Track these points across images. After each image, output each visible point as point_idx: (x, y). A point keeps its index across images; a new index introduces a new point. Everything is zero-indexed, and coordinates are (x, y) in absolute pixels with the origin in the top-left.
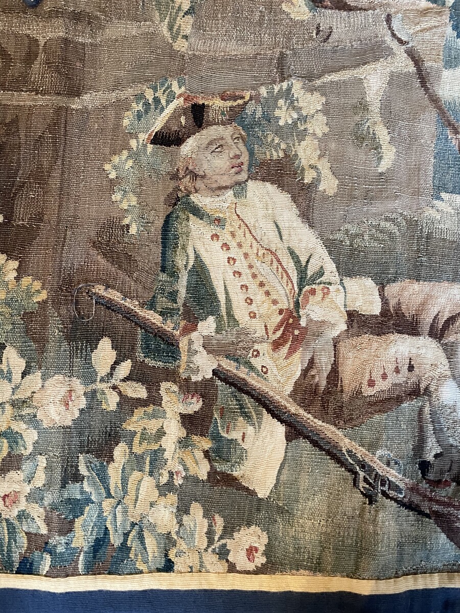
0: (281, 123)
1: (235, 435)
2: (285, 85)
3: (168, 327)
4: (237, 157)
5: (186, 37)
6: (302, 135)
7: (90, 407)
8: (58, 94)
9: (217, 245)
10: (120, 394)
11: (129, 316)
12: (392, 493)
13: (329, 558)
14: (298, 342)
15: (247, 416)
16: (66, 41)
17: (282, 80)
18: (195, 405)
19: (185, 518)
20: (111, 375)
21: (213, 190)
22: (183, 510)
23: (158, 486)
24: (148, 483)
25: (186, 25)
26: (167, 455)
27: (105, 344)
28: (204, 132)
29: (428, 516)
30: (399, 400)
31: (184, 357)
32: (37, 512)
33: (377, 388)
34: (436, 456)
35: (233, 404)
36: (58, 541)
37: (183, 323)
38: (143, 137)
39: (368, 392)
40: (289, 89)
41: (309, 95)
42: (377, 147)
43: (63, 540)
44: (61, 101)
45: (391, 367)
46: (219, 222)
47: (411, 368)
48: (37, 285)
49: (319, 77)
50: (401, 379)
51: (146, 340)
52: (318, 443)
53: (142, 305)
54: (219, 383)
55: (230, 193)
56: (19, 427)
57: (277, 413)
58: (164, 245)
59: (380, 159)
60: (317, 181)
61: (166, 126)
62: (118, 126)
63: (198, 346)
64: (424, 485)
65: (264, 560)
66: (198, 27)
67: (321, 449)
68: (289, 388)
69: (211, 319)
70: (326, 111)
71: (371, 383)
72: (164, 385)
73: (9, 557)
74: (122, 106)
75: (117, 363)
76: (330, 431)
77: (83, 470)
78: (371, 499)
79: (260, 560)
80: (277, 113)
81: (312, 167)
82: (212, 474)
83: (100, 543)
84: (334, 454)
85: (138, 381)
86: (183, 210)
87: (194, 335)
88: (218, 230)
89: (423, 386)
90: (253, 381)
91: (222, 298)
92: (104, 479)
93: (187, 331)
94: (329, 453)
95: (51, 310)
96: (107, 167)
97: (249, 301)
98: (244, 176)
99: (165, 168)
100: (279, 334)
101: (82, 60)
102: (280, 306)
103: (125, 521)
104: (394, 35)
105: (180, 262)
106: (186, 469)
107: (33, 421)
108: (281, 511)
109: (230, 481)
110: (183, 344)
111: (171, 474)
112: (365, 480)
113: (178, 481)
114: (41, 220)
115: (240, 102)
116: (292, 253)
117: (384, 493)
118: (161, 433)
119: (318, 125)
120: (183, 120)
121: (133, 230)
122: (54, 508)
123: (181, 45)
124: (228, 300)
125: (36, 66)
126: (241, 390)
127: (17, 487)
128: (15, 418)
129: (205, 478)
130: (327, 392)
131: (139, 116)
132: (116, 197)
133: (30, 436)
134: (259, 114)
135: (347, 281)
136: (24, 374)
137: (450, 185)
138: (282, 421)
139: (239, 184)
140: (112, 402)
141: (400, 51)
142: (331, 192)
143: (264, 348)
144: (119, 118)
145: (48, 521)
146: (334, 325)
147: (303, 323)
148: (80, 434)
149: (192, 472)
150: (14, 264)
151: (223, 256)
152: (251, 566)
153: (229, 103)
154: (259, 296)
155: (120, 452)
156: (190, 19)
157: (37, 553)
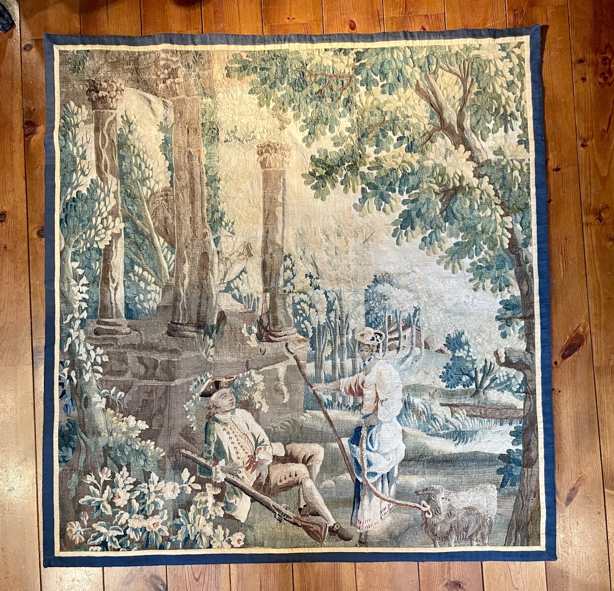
0: (248, 386)
1: (233, 501)
2: (248, 372)
3: (208, 463)
4: (232, 400)
5: (212, 356)
6: (256, 390)
7: (181, 493)
8: (167, 381)
9: (225, 432)
10: (192, 488)
11: (194, 460)
12: (287, 519)
13: (266, 542)
14: (255, 467)
15: (237, 494)
16: (168, 361)
17: (248, 370)
18: (218, 491)
19: (216, 530)
20: (188, 481)
21: (223, 412)
22: (215, 527)
23: (206, 520)
24: (203, 519)
25: (212, 351)
26: (209, 509)
27: (186, 470)
28: (219, 391)
29: (301, 527)
30: (291, 487)
31: (214, 474)
32: (165, 529)
33: (283, 483)
34: (304, 506)
35: (232, 490)
36: (173, 538)
37: (213, 462)
38: (197, 394)
39: (279, 484)
40: (250, 374)
41: (257, 375)
42: (283, 394)
43: (174, 537)
44: (167, 383)
45: (287, 476)
46: (226, 424)
47: (296, 475)
48: (162, 450)
49: (261, 368)
50: (291, 479)
51: (200, 469)
52: (262, 503)
53: (198, 456)
54: (227, 483)
55: (230, 413)
56: (158, 500)
57: (248, 493)
58: (206, 434)
59: (284, 398)
60: (261, 407)
61: (205, 390)
62: (188, 391)
63: (219, 470)
64: (300, 516)
65: (243, 543)
66: (216, 352)
67: (264, 505)
68: (252, 484)
69: (223, 460)
70: (264, 381)
71: (281, 481)
72: (207, 484)
73: (156, 544)
74: (189, 383)
75: (190, 477)
76: (267, 499)
77: (180, 514)
78: (280, 521)
79: (242, 543)
80: (246, 383)
81: (259, 402)
82: (225, 515)
83: (187, 539)
84: (268, 507)
85: (198, 483)
86: (213, 420)
87: (217, 466)
88: (225, 427)
89: (300, 481)
90: (239, 482)
91: (227, 452)
92: (187, 517)
93: (214, 465)
94: (266, 506)
95: (167, 459)
96: (185, 406)
97: (237, 453)
98: (234, 407)
99: (205, 405)
100: (248, 464)
101: (174, 367)
102: (248, 454)
103: (195, 531)
104: (289, 351)
105: (212, 439)
106: (216, 514)
107: (162, 498)
108: (249, 526)
109: (231, 517)
110: (214, 469)
111: (210, 516)
112: (278, 515)
113: (213, 518)
114: (162, 427)
115: (233, 379)
116: (253, 434)
117: (284, 519)
118: (207, 501)
119: (261, 387)
120: (211, 387)
121: (195, 429)
122: (171, 526)
123: (210, 359)
124: (230, 453)
125: (158, 370)
126: (235, 485)
127: (157, 521)
128: (156, 497)
129: (222, 516)
130: (265, 485)
131: (196, 387)
132: (188, 417)
133: (162, 503)
134: (239, 383)
135: (272, 444)
136: (158, 482)
137: (310, 407)
138: (249, 496)
139: (232, 410)
140: (189, 491)
141: (291, 357)
142: (266, 412)
143: (243, 470)
144: (189, 388)
145: (169, 531)
146: (268, 461)
147: (257, 460)
148: (179, 502)
149: (218, 515)
150: (154, 443)
151: (228, 436)
152: (239, 546)
153: (228, 380)
154: (241, 451)
155: (192, 508)
156: (213, 349)
157: (166, 542)
